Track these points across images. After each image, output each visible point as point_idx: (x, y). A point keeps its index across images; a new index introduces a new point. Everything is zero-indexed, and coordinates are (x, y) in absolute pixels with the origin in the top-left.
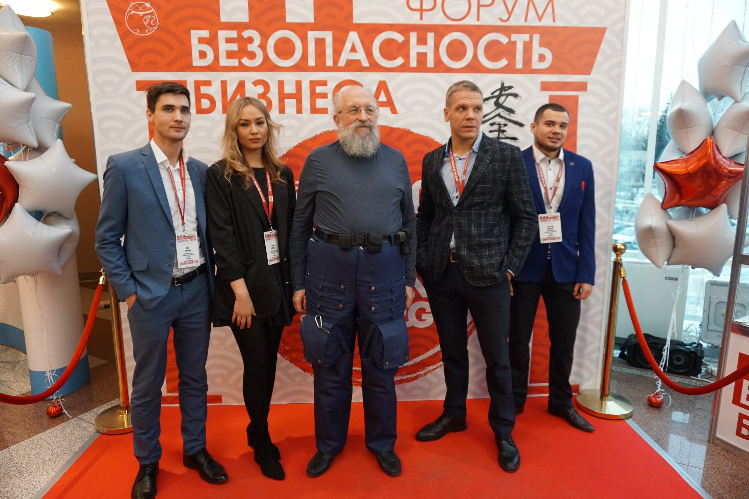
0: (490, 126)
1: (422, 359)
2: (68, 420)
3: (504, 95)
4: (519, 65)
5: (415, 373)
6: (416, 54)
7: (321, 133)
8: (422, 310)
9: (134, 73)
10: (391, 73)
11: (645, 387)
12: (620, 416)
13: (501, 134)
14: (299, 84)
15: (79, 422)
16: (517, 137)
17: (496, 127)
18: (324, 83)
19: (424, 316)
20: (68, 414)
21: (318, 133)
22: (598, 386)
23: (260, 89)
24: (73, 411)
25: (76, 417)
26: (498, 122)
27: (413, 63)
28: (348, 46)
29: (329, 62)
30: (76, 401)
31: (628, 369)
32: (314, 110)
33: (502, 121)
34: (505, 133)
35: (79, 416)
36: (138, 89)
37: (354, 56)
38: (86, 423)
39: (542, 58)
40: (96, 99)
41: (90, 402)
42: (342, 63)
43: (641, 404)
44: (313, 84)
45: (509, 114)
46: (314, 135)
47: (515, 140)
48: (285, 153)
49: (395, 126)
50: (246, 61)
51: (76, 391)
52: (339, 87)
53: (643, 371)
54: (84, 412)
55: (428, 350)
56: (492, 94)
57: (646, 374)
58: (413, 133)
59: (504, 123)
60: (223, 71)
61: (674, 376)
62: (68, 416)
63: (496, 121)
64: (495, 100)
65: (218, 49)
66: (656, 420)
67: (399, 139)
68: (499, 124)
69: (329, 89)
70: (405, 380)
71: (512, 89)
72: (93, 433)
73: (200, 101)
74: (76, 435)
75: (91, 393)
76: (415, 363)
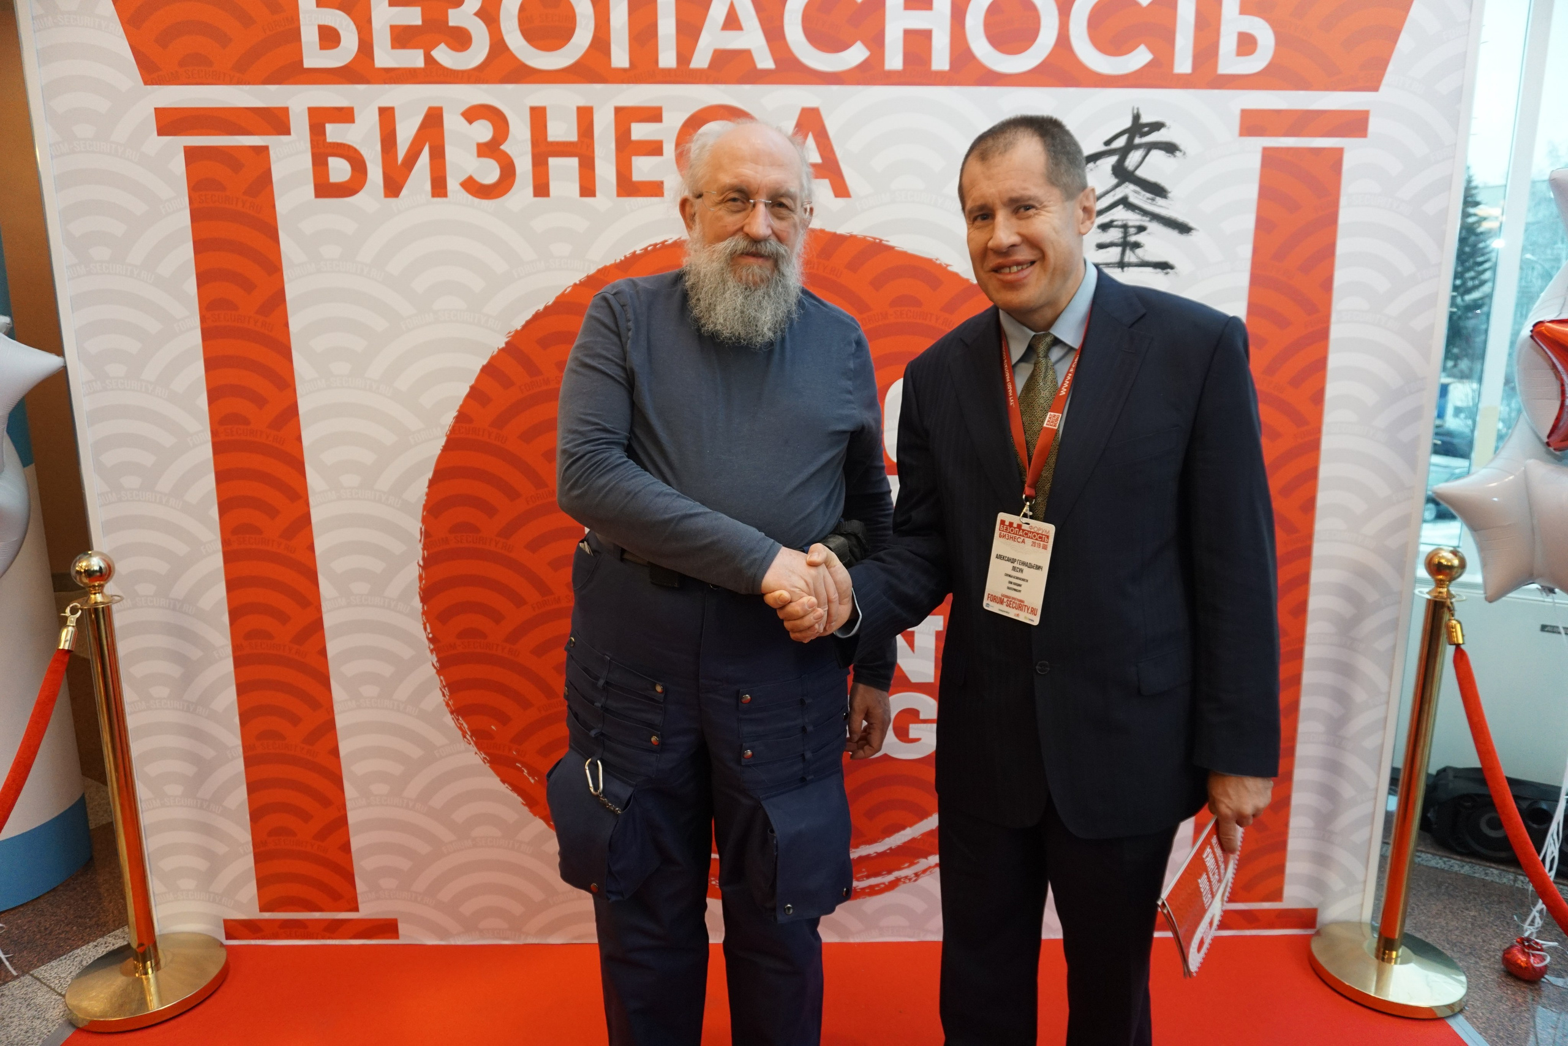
0: (1099, 231)
1: (910, 838)
2: (5, 983)
3: (1139, 146)
4: (1183, 64)
5: (890, 872)
6: (901, 34)
7: (646, 249)
8: (911, 715)
9: (149, 87)
10: (835, 88)
11: (1489, 913)
12: (1433, 1009)
13: (1128, 252)
14: (585, 116)
15: (30, 990)
16: (1171, 261)
17: (1114, 235)
18: (654, 115)
19: (914, 730)
20: (11, 963)
21: (638, 248)
22: (1367, 914)
23: (483, 131)
24: (25, 952)
25: (27, 973)
26: (1123, 221)
27: (894, 60)
28: (717, 13)
29: (667, 58)
30: (40, 923)
31: (1438, 858)
32: (627, 187)
33: (1133, 219)
34: (1138, 251)
35: (35, 972)
36: (161, 132)
37: (734, 41)
38: (47, 992)
39: (1246, 44)
40: (51, 157)
41: (75, 928)
42: (701, 60)
43: (1485, 967)
44: (625, 116)
45: (1153, 200)
46: (628, 253)
47: (1165, 271)
48: (550, 303)
49: (842, 230)
50: (444, 55)
51: (48, 892)
52: (695, 122)
53: (1478, 867)
54: (50, 960)
55: (924, 815)
56: (1108, 143)
57: (1486, 874)
58: (890, 249)
59: (1138, 223)
60: (385, 83)
61: (1564, 885)
62: (7, 971)
63: (1115, 218)
64: (1113, 159)
65: (369, 21)
66: (1532, 1024)
67: (854, 265)
68: (1125, 227)
69: (666, 131)
70: (863, 889)
71: (1163, 130)
72: (57, 1027)
73: (326, 164)
74: (13, 1032)
75: (82, 900)
76: (891, 849)
